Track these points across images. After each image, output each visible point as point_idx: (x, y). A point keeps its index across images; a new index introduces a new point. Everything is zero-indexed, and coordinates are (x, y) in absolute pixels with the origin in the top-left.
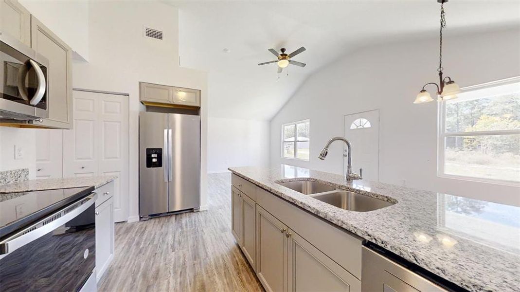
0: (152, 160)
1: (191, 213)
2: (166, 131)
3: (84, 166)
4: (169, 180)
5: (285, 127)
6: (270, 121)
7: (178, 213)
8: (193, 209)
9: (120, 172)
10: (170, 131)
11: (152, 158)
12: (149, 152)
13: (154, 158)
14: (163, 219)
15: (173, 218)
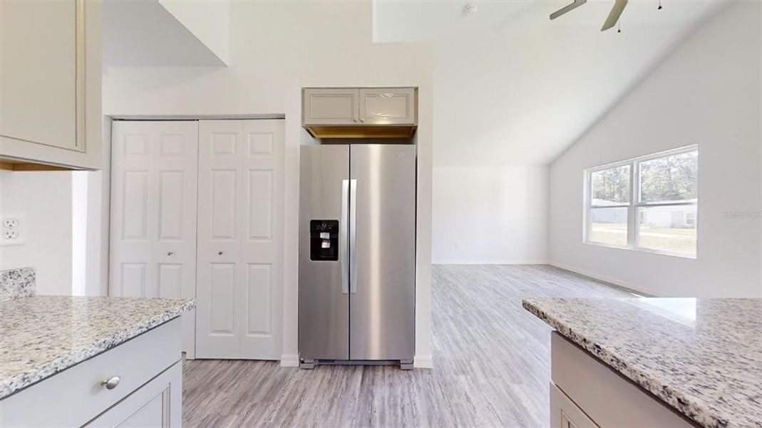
0: (321, 245)
1: (396, 370)
2: (346, 183)
3: (221, 251)
4: (351, 292)
6: (550, 166)
7: (368, 366)
8: (399, 361)
9: (271, 264)
10: (354, 182)
11: (321, 240)
12: (316, 227)
13: (325, 240)
14: (340, 372)
15: (359, 375)
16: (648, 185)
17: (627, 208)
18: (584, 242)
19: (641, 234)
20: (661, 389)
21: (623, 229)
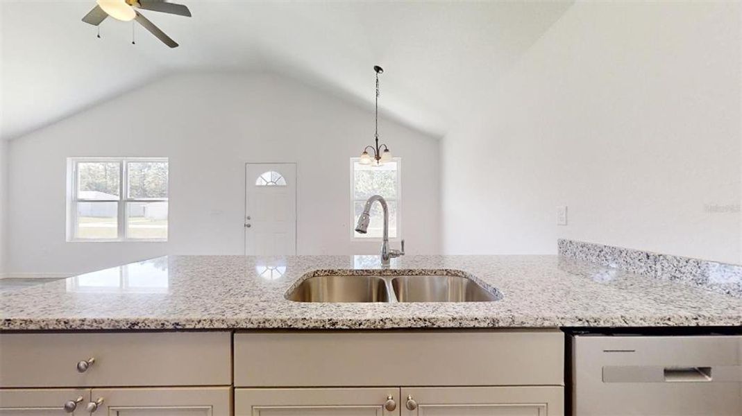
5: (81, 166)
16: (150, 183)
17: (116, 203)
18: (67, 240)
19: (130, 226)
20: (55, 322)
21: (114, 224)
